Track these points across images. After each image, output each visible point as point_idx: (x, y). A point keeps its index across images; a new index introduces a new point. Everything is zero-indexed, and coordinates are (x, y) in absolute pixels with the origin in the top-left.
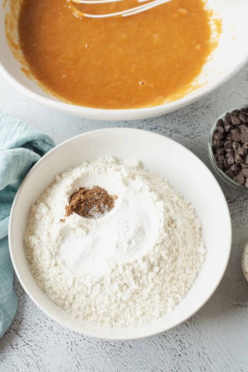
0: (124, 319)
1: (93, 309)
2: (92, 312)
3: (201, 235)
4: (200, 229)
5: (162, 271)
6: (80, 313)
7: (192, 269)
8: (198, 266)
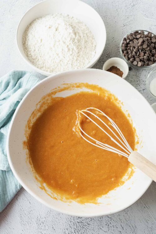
0: (56, 71)
1: (44, 65)
2: (44, 66)
3: (95, 48)
4: (96, 46)
5: (73, 54)
6: (39, 66)
7: (88, 59)
8: (91, 59)
